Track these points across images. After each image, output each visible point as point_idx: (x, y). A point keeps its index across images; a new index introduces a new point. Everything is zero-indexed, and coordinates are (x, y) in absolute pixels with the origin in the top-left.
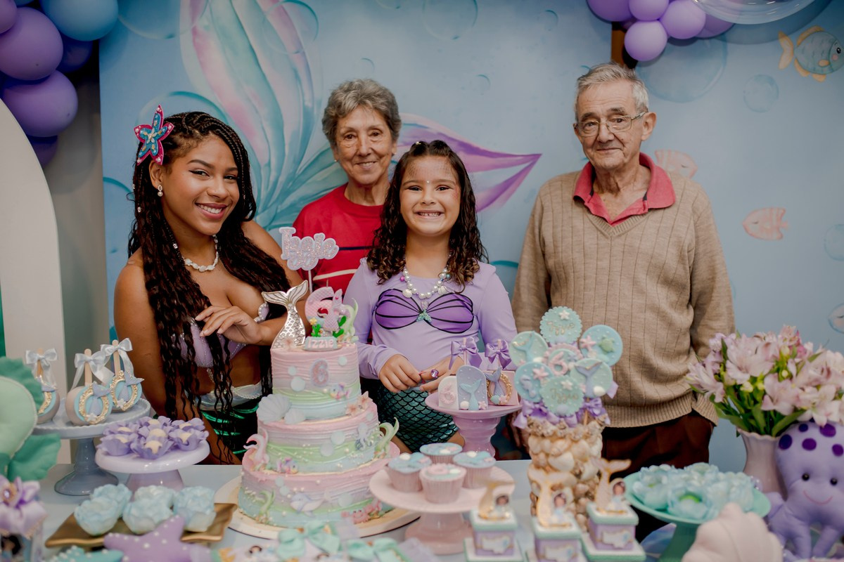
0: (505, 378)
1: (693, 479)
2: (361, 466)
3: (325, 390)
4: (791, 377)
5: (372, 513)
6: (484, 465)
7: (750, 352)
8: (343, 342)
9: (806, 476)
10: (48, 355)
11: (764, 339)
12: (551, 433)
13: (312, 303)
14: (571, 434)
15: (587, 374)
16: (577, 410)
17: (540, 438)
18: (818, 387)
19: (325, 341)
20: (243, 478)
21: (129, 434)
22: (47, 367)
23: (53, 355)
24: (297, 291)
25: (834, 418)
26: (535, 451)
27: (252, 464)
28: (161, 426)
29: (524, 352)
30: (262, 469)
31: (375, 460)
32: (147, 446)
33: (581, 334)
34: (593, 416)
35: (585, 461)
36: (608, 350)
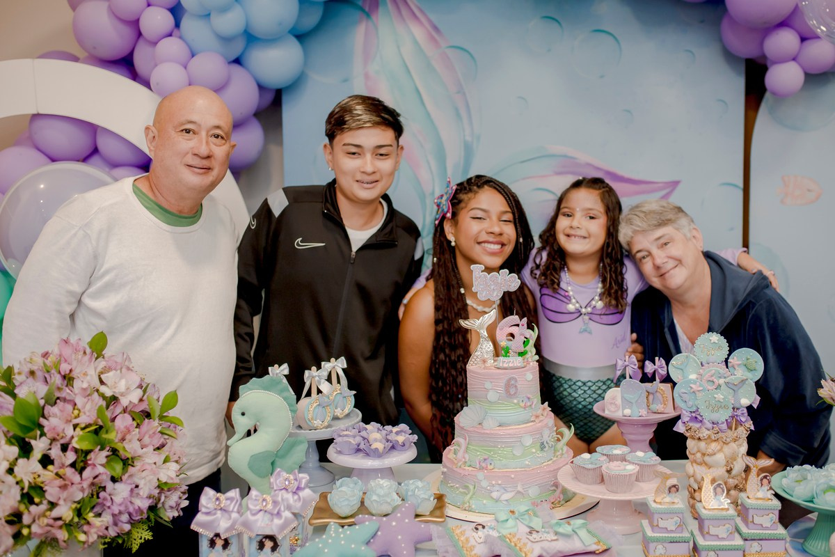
0: (662, 390)
1: (832, 476)
2: (545, 464)
3: (515, 401)
5: (555, 503)
6: (652, 463)
8: (526, 360)
12: (706, 437)
13: (502, 329)
14: (723, 438)
15: (735, 389)
16: (727, 418)
17: (697, 441)
19: (514, 361)
20: (443, 473)
21: (354, 437)
24: (487, 320)
26: (692, 452)
28: (377, 430)
29: (682, 369)
30: (462, 466)
31: (555, 459)
32: (373, 447)
33: (729, 355)
34: (739, 423)
35: (734, 459)
36: (752, 368)
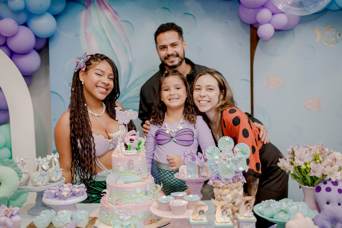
0: (206, 166)
1: (283, 204)
2: (147, 202)
3: (133, 171)
4: (321, 162)
5: (152, 221)
6: (196, 200)
7: (304, 153)
8: (140, 152)
9: (328, 203)
10: (25, 159)
11: (309, 148)
12: (222, 187)
13: (127, 137)
14: (230, 187)
15: (236, 162)
16: (233, 177)
17: (218, 189)
18: (331, 166)
19: (133, 152)
20: (101, 207)
21: (56, 190)
22: (25, 164)
23: (27, 159)
24: (122, 133)
25: (339, 178)
26: (216, 194)
27: (104, 201)
28: (69, 186)
29: (211, 154)
30: (108, 204)
31: (153, 199)
32: (62, 194)
33: (234, 147)
34: (239, 180)
35: (237, 198)
36: (245, 153)
